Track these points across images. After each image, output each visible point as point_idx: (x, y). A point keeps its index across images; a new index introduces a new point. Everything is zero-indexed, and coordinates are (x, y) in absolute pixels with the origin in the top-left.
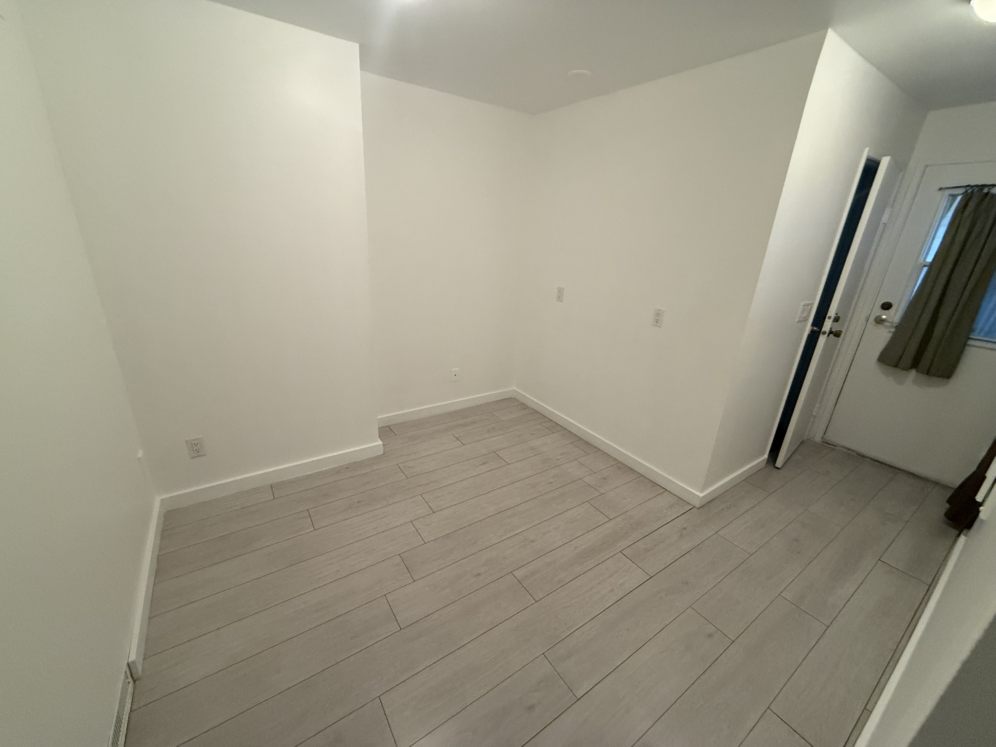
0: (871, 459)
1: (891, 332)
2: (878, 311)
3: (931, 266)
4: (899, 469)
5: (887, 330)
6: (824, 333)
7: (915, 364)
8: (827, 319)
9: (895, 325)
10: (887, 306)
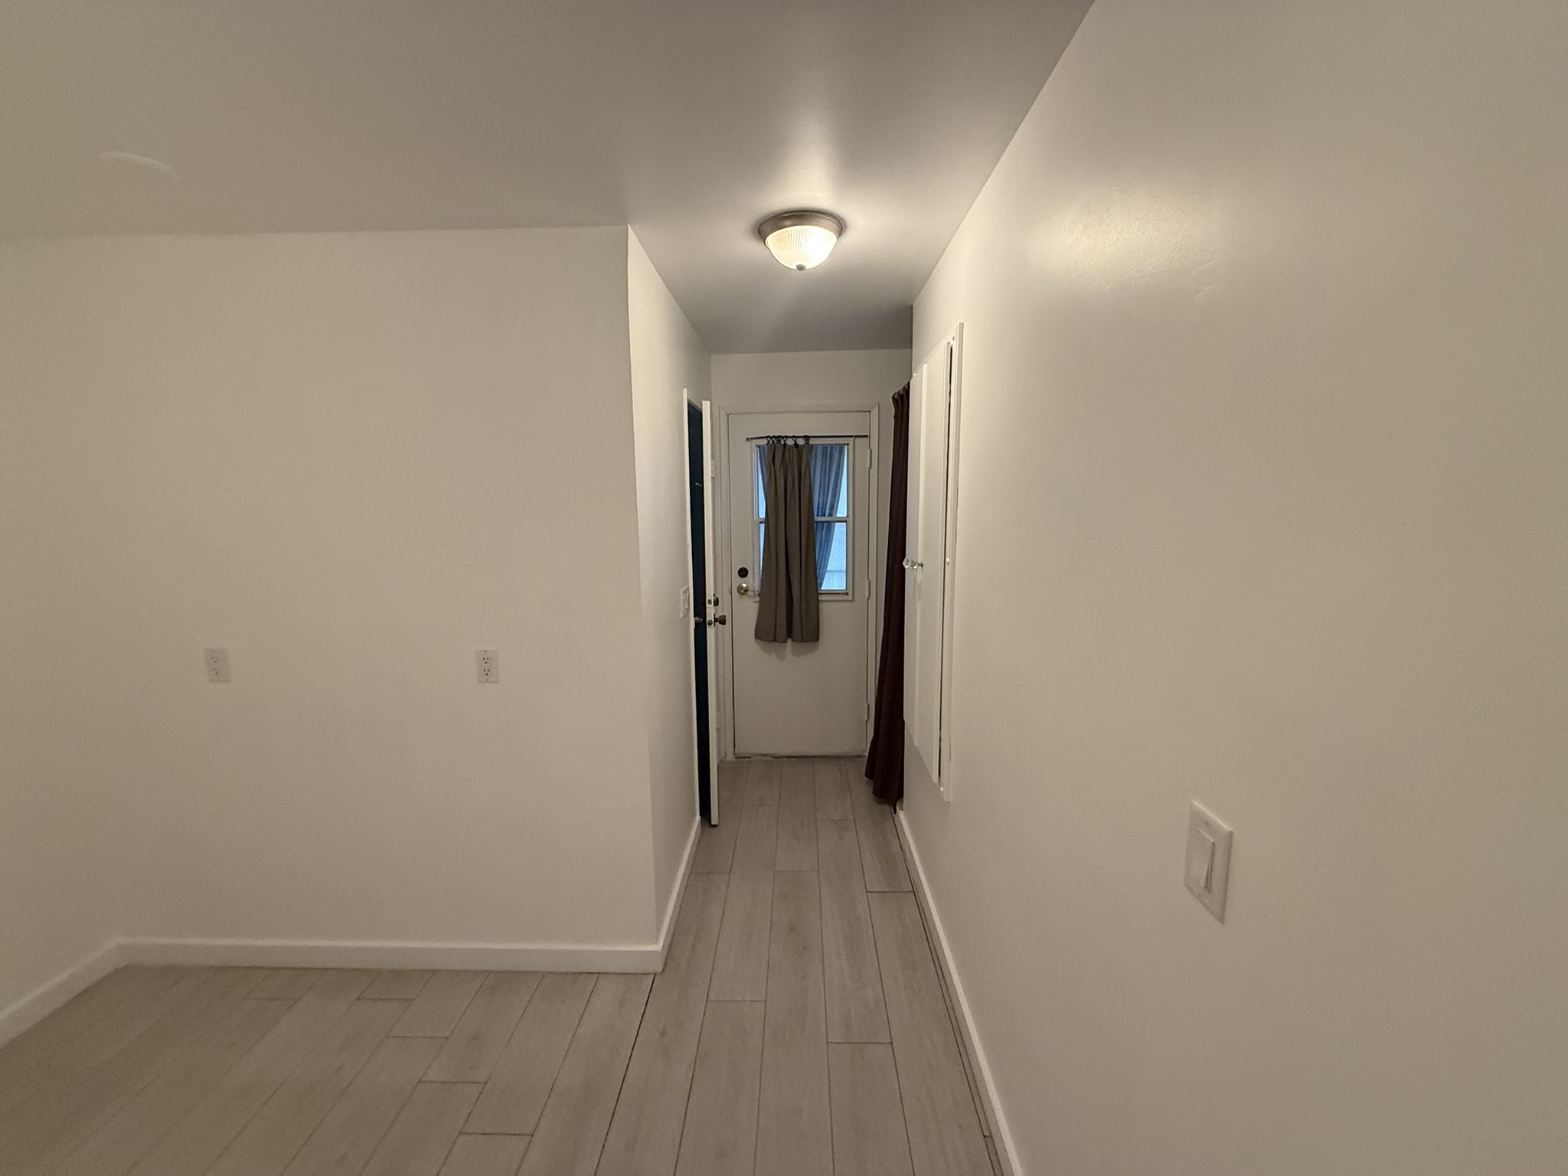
0: (788, 757)
1: (755, 602)
2: (737, 580)
3: (767, 521)
4: (814, 757)
5: (752, 600)
6: (710, 624)
7: (790, 634)
8: (707, 605)
9: (757, 593)
10: (743, 573)
